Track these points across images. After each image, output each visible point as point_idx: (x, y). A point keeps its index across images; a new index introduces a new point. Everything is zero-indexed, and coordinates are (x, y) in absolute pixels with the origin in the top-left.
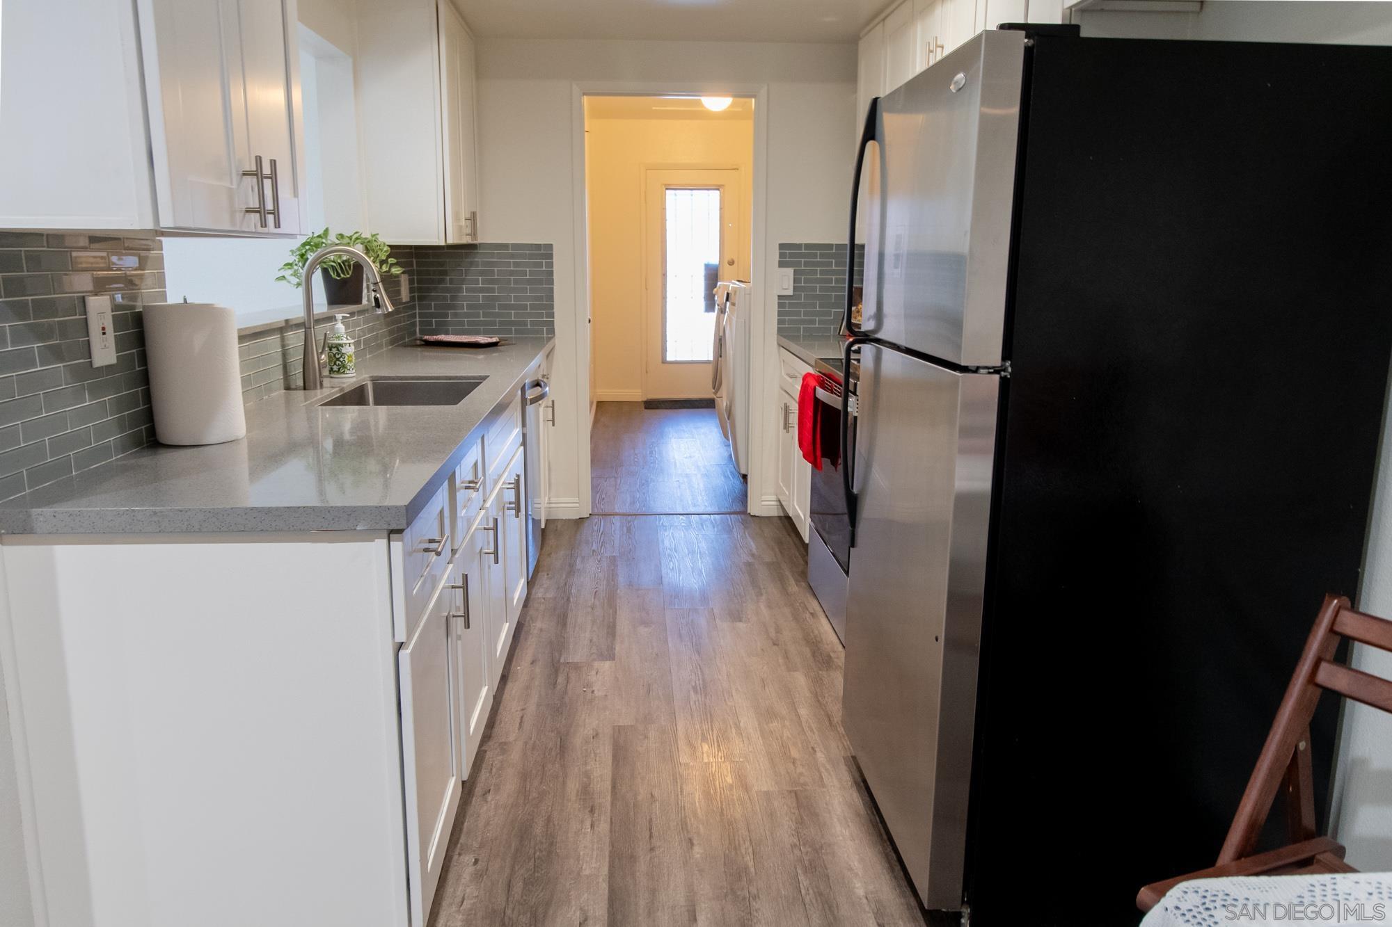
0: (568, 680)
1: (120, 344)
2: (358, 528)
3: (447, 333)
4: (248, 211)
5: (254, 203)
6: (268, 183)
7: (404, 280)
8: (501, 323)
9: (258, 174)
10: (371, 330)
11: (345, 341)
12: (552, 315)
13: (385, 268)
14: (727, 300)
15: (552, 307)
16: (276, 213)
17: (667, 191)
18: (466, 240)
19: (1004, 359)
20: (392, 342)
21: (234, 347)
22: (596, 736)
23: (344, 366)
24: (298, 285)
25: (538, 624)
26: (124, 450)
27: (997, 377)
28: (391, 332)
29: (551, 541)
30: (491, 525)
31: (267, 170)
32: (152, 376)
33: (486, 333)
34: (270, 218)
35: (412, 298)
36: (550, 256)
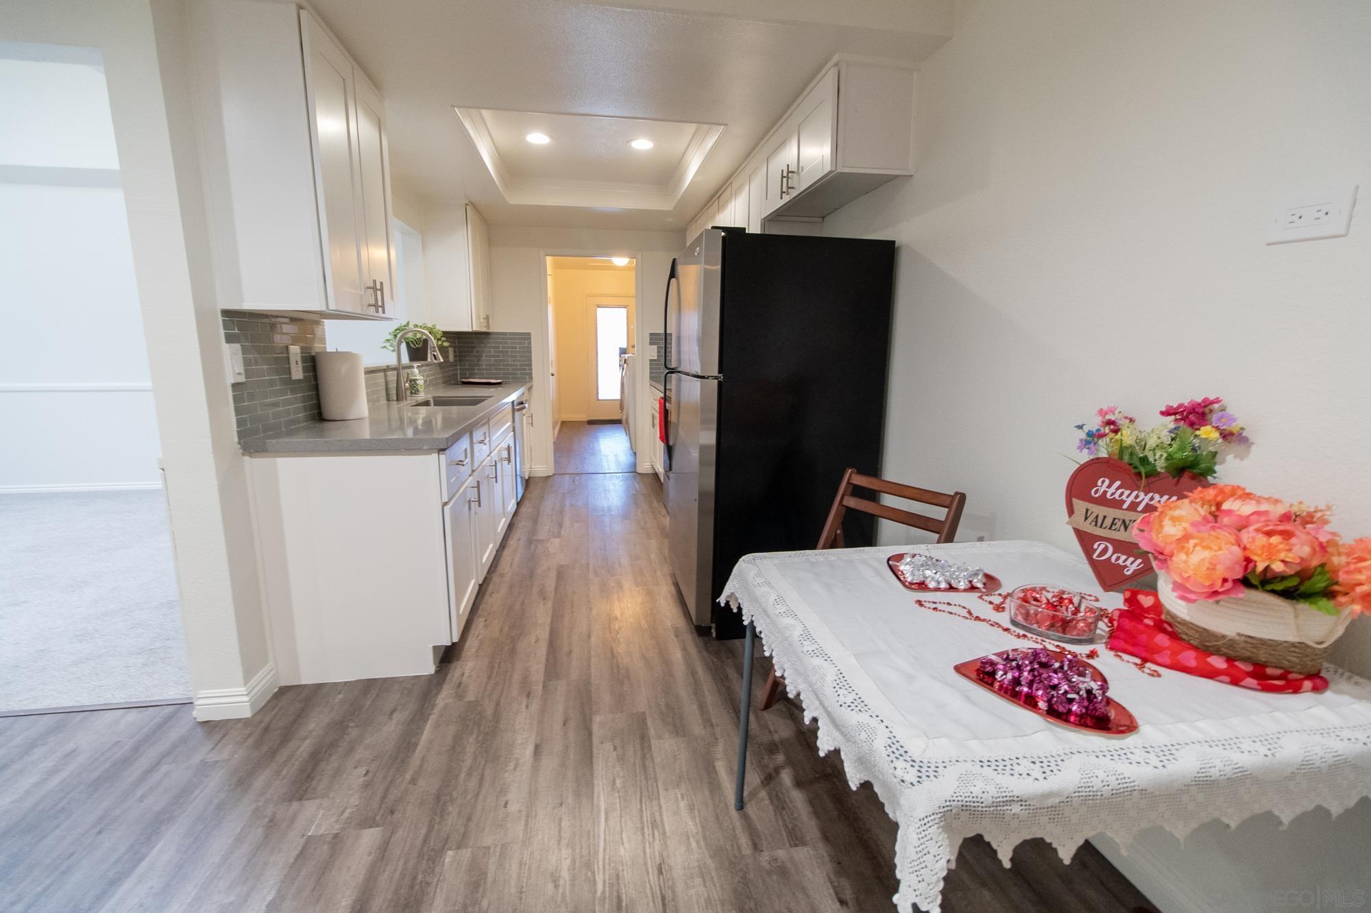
0: (536, 547)
1: (305, 370)
2: (424, 448)
3: (474, 378)
4: (370, 305)
5: (373, 302)
6: (379, 292)
7: (451, 350)
8: (504, 374)
9: (374, 288)
10: (433, 375)
11: (418, 378)
12: (531, 370)
13: (440, 343)
14: (625, 363)
15: (531, 365)
16: (383, 307)
17: (598, 309)
18: (484, 330)
19: (719, 373)
20: (445, 382)
21: (362, 377)
22: (549, 569)
23: (418, 391)
24: (394, 351)
25: (523, 523)
26: (307, 421)
27: (716, 381)
28: (443, 377)
29: (532, 486)
30: (494, 464)
31: (378, 287)
32: (320, 387)
33: (496, 379)
34: (380, 309)
35: (455, 361)
36: (530, 339)
